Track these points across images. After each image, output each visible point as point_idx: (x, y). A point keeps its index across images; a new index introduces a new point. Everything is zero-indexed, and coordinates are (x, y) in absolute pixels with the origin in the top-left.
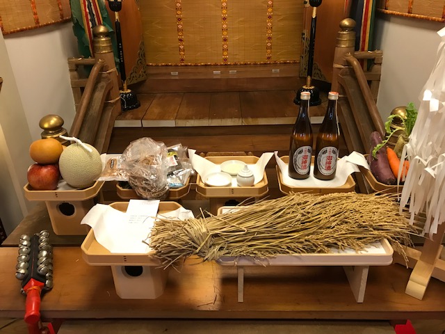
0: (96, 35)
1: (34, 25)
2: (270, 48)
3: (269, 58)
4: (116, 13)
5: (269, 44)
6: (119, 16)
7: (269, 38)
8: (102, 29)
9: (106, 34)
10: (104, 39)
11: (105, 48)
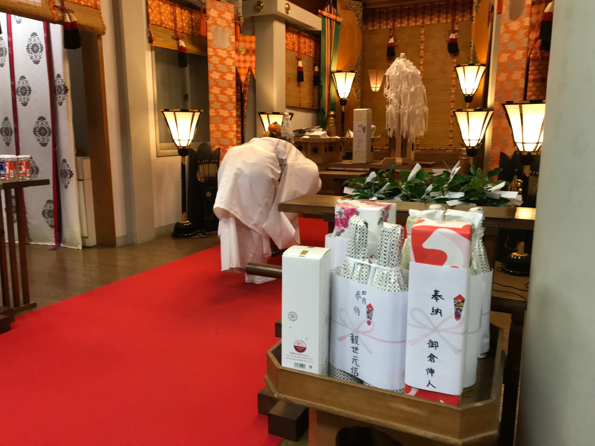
0: (329, 116)
1: (299, 106)
2: (452, 138)
3: (450, 145)
4: (343, 107)
5: (451, 136)
6: (345, 108)
7: (451, 131)
8: (332, 113)
9: (334, 116)
10: (332, 118)
11: (332, 123)
